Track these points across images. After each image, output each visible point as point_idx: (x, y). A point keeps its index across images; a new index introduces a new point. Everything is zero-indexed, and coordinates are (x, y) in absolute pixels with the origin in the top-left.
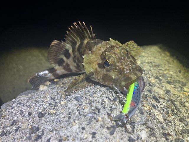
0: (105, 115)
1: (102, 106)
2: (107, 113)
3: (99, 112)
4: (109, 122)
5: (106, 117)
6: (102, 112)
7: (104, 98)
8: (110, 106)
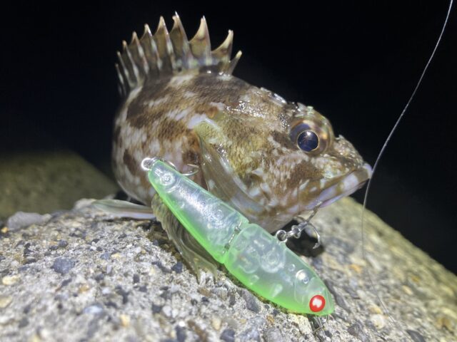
0: (143, 308)
1: (136, 284)
2: (150, 306)
3: (125, 301)
4: (157, 329)
5: (147, 314)
6: (135, 300)
7: (144, 263)
8: (162, 285)
